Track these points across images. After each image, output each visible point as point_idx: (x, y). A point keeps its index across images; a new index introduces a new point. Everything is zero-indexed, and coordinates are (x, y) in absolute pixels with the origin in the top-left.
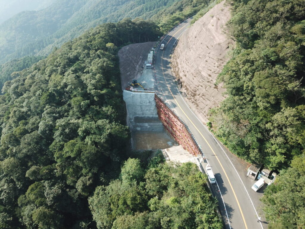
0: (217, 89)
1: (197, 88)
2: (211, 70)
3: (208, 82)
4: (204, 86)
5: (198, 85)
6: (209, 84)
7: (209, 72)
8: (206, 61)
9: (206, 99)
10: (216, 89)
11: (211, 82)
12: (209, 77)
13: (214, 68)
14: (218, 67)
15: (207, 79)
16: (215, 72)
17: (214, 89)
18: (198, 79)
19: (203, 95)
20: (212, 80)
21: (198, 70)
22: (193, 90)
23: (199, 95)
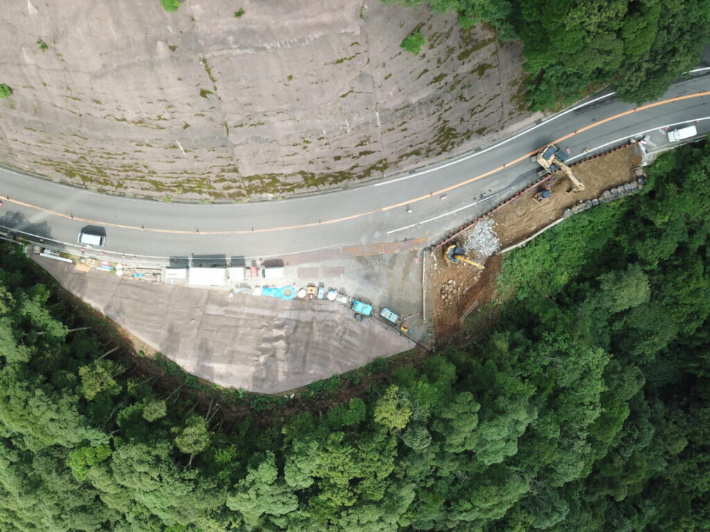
0: (490, 66)
1: (441, 122)
2: (426, 71)
3: (452, 88)
4: (452, 104)
5: (436, 119)
6: (459, 87)
7: (430, 76)
8: (386, 78)
9: (488, 105)
10: (486, 72)
11: (459, 78)
12: (443, 83)
13: (425, 60)
14: (432, 47)
15: (442, 90)
16: (439, 61)
17: (483, 76)
18: (424, 115)
19: (472, 110)
20: (454, 77)
21: (397, 110)
22: (436, 136)
23: (462, 120)
